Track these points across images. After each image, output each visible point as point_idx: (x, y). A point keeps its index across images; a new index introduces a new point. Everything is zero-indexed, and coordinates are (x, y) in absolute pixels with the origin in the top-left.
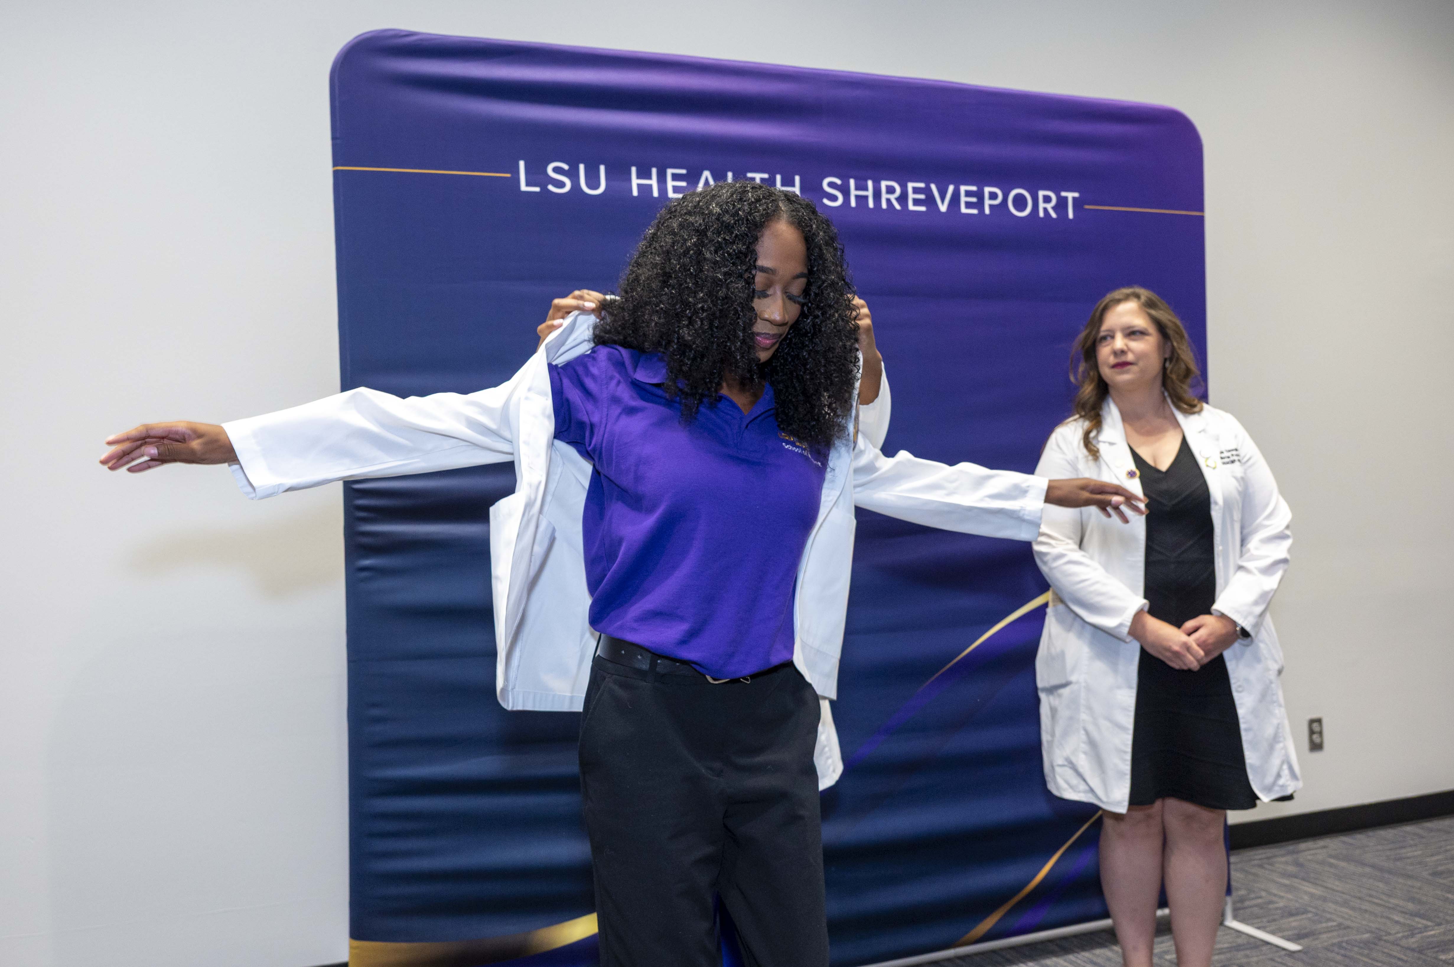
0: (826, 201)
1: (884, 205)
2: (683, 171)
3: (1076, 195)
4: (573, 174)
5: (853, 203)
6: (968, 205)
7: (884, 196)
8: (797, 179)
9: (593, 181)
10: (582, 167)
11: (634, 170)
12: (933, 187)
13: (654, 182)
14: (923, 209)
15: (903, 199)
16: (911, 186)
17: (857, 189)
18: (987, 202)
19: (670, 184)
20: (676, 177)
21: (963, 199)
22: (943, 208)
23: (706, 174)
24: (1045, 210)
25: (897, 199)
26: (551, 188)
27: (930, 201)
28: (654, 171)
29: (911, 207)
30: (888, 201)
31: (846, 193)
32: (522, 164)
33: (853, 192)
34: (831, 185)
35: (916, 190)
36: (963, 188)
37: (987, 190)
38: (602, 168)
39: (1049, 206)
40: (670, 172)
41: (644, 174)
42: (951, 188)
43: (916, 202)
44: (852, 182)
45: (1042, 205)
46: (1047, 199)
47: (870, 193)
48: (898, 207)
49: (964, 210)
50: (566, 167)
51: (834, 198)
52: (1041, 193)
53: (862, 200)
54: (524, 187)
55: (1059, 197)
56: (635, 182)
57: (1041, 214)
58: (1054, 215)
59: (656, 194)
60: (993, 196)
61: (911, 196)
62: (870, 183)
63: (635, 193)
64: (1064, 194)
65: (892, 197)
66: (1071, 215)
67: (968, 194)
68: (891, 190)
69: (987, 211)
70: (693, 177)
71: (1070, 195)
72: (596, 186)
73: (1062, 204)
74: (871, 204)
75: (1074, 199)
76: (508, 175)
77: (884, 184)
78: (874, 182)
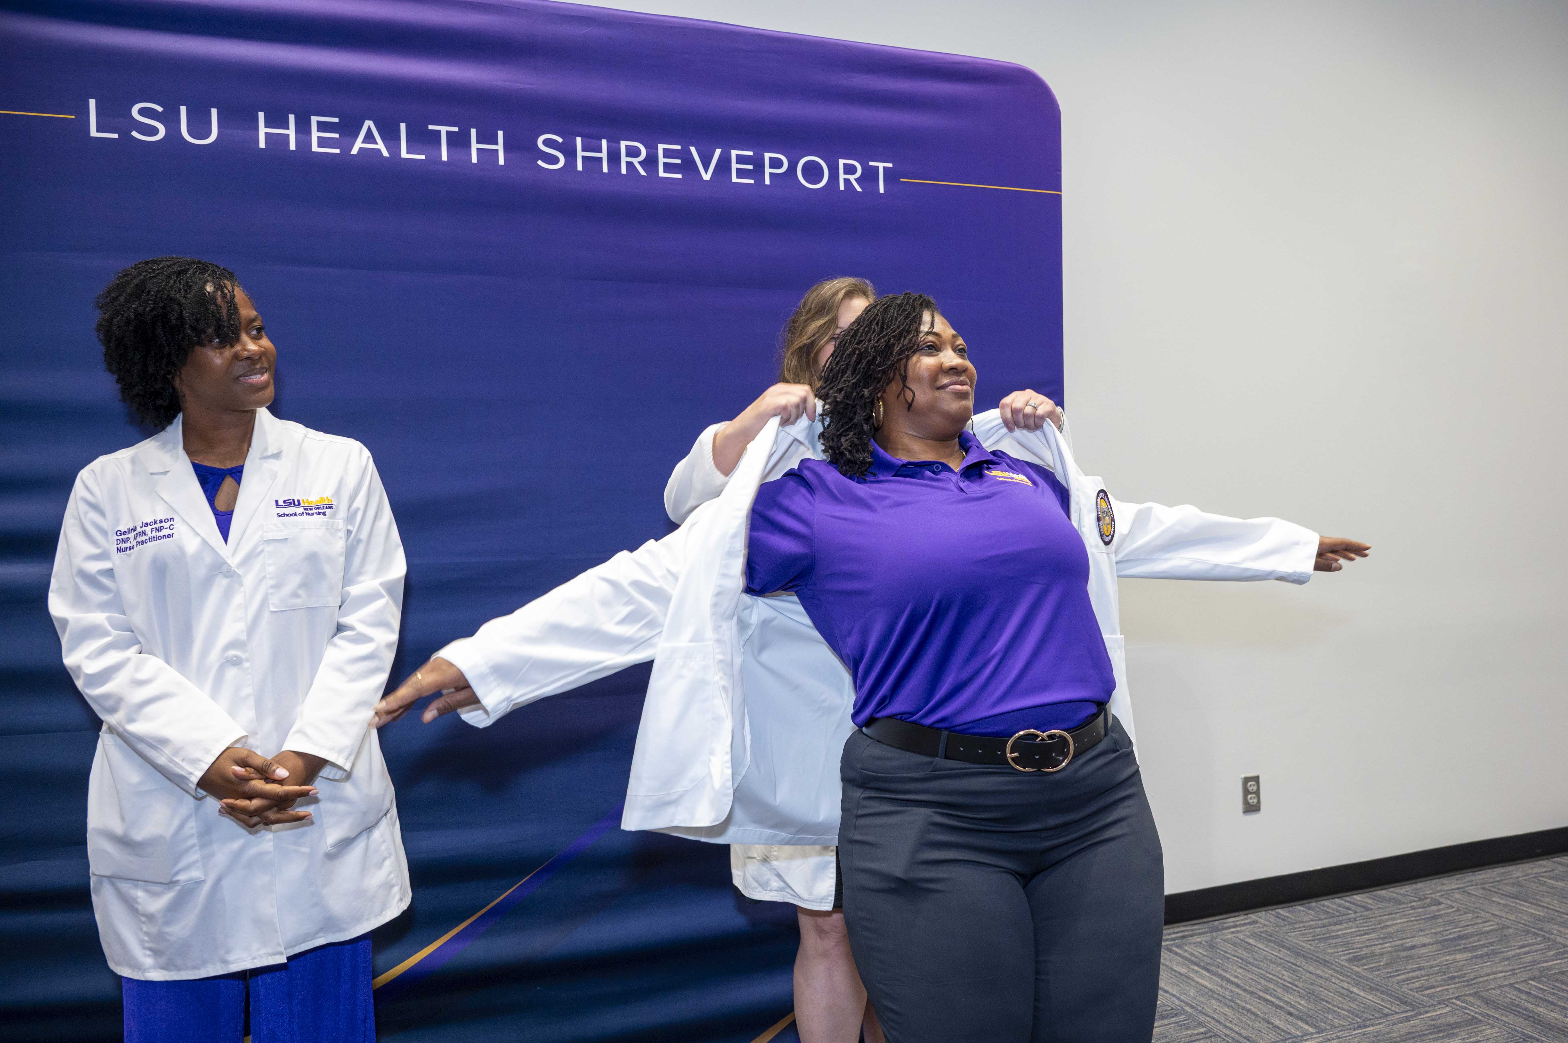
0: (540, 163)
1: (624, 171)
2: (336, 120)
3: (890, 165)
4: (170, 119)
5: (580, 168)
6: (741, 173)
7: (624, 159)
8: (500, 134)
9: (200, 127)
10: (183, 109)
11: (261, 115)
12: (693, 149)
13: (291, 132)
14: (679, 176)
15: (650, 162)
16: (661, 147)
17: (583, 150)
18: (768, 171)
19: (315, 135)
20: (322, 127)
21: (734, 166)
22: (707, 177)
23: (369, 123)
24: (847, 181)
25: (639, 162)
26: (134, 134)
27: (688, 166)
28: (292, 117)
29: (661, 173)
30: (630, 165)
31: (570, 154)
32: (92, 103)
33: (580, 154)
34: (546, 143)
35: (668, 153)
36: (734, 153)
37: (767, 156)
38: (214, 112)
39: (852, 178)
40: (314, 120)
41: (276, 119)
42: (718, 152)
43: (668, 167)
44: (579, 140)
45: (842, 176)
46: (850, 170)
47: (604, 155)
48: (643, 173)
49: (735, 179)
50: (160, 109)
51: (554, 160)
52: (842, 162)
53: (592, 163)
54: (94, 133)
55: (865, 168)
56: (263, 130)
57: (842, 187)
58: (859, 189)
59: (293, 146)
60: (776, 164)
61: (662, 160)
62: (604, 143)
63: (262, 144)
64: (871, 163)
65: (635, 161)
66: (882, 191)
67: (740, 160)
68: (633, 152)
69: (767, 182)
70: (349, 129)
71: (881, 165)
72: (208, 135)
73: (869, 176)
74: (605, 169)
75: (885, 168)
76: (73, 117)
77: (623, 144)
78: (607, 141)
